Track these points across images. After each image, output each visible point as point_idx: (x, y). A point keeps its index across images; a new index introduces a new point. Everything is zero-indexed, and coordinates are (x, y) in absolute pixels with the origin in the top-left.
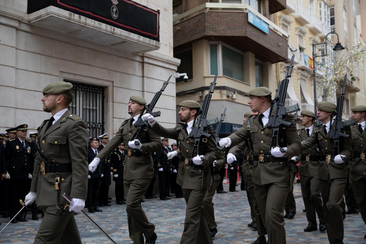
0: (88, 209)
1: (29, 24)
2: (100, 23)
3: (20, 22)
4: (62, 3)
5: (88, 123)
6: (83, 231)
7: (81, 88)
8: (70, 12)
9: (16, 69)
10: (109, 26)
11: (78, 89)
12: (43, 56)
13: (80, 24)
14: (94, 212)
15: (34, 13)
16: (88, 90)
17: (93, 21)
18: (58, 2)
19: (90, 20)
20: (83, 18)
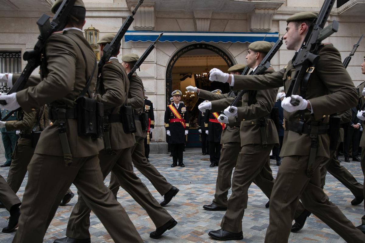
1: (339, 16)
12: (350, 38)
15: (342, 6)
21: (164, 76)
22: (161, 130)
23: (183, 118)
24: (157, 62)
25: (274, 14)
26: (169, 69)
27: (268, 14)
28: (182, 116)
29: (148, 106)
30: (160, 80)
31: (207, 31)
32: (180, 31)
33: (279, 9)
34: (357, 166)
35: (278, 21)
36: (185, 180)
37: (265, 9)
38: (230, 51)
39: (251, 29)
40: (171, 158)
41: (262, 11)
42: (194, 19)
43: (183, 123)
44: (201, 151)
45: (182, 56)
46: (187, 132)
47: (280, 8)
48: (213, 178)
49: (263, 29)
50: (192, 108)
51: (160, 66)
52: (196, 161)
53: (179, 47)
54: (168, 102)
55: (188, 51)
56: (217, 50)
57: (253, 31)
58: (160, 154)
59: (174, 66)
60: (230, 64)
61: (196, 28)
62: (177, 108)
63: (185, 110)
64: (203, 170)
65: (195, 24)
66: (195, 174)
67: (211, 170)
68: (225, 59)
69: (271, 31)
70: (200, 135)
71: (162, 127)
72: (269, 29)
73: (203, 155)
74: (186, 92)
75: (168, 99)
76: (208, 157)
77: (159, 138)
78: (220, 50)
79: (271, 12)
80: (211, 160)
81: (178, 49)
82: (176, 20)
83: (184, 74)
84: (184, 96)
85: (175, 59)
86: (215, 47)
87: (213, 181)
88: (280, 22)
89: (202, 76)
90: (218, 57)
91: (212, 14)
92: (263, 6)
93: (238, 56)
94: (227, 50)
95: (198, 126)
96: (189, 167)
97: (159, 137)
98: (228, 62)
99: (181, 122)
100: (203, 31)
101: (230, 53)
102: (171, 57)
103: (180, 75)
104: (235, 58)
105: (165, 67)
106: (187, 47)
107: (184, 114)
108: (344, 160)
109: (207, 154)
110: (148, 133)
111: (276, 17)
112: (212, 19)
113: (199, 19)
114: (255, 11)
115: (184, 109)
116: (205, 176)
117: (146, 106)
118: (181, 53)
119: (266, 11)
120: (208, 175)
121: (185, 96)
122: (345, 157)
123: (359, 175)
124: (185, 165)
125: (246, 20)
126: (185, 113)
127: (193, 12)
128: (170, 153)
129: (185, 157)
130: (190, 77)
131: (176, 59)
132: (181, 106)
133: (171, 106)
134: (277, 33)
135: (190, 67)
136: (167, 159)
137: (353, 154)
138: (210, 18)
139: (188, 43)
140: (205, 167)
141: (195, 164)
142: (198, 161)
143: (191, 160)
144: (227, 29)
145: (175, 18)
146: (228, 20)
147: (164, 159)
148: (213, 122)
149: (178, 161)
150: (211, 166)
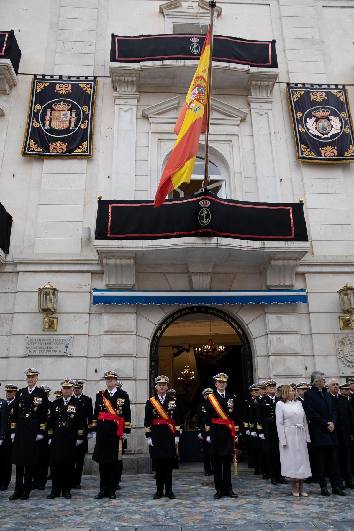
21: (147, 353)
22: (142, 434)
23: (172, 417)
24: (137, 332)
25: (297, 266)
26: (155, 342)
27: (288, 265)
29: (121, 400)
30: (141, 358)
31: (208, 289)
33: (303, 259)
35: (303, 274)
36: (172, 524)
37: (284, 259)
38: (239, 315)
39: (268, 285)
41: (280, 263)
42: (189, 274)
43: (170, 425)
44: (203, 469)
46: (177, 440)
47: (304, 257)
48: (218, 520)
49: (284, 285)
51: (141, 338)
52: (193, 487)
53: (169, 311)
55: (181, 316)
56: (223, 315)
57: (270, 288)
59: (161, 337)
60: (241, 334)
61: (192, 285)
62: (162, 402)
63: (174, 406)
64: (204, 503)
65: (191, 281)
66: (190, 512)
68: (234, 327)
69: (295, 288)
72: (292, 285)
73: (206, 475)
77: (139, 448)
78: (226, 315)
79: (292, 263)
81: (167, 314)
82: (165, 275)
84: (179, 378)
85: (163, 327)
86: (218, 311)
87: (218, 525)
88: (306, 275)
89: (204, 350)
91: (213, 266)
92: (281, 256)
93: (252, 322)
94: (236, 314)
95: (198, 429)
96: (182, 499)
97: (138, 445)
98: (239, 330)
99: (167, 423)
100: (201, 289)
101: (240, 319)
102: (158, 325)
104: (248, 326)
105: (149, 339)
106: (180, 311)
107: (172, 412)
110: (121, 442)
111: (301, 269)
112: (213, 274)
113: (196, 273)
114: (270, 262)
115: (172, 404)
116: (205, 516)
117: (119, 399)
118: (172, 319)
119: (286, 262)
120: (211, 514)
124: (175, 494)
125: (260, 274)
126: (174, 410)
127: (187, 265)
129: (177, 480)
131: (165, 328)
133: (153, 399)
134: (303, 290)
136: (149, 483)
138: (211, 271)
139: (182, 306)
140: (207, 497)
141: (192, 492)
142: (198, 486)
143: (187, 484)
144: (235, 286)
145: (163, 272)
146: (235, 274)
147: (145, 483)
148: (217, 424)
149: (164, 487)
150: (216, 496)
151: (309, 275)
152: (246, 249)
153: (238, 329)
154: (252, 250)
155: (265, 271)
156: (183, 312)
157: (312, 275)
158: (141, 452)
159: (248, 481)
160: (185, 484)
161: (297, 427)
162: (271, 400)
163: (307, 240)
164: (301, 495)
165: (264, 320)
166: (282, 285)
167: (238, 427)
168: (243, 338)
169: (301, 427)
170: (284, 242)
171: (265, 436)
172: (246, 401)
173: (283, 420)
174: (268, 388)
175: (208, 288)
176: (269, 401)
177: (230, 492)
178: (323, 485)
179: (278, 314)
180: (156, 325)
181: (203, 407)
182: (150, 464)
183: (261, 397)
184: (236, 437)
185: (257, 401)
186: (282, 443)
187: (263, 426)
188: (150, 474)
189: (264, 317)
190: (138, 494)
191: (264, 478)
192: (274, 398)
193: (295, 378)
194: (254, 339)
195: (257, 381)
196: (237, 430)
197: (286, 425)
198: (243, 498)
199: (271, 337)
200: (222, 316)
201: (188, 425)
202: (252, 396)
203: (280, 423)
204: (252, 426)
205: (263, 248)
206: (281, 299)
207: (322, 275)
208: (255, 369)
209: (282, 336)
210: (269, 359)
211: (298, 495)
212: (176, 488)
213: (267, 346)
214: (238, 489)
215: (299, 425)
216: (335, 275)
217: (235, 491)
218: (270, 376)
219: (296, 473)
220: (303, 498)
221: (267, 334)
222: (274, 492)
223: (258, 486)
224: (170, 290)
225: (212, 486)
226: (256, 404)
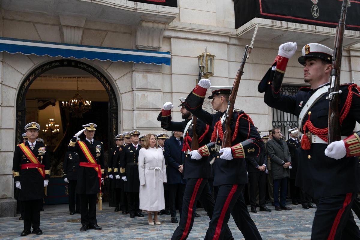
0: (302, 205)
1: (238, 38)
2: (301, 24)
3: (230, 37)
4: (265, 13)
5: (296, 122)
6: (299, 225)
7: (287, 90)
8: (272, 20)
9: (229, 78)
10: (310, 26)
11: (284, 90)
12: (251, 64)
13: (282, 29)
14: (308, 209)
15: (241, 27)
16: (294, 91)
17: (294, 24)
18: (261, 13)
19: (292, 23)
20: (285, 23)
21: (13, 102)
22: (7, 181)
23: (42, 162)
24: (2, 81)
25: (165, 29)
26: (22, 92)
27: (157, 28)
28: (39, 160)
30: (7, 108)
31: (79, 44)
32: (39, 40)
33: (171, 24)
34: (264, 217)
35: (170, 38)
37: (154, 22)
38: (109, 72)
39: (137, 46)
40: (22, 222)
41: (150, 25)
42: (61, 27)
43: (40, 169)
44: (67, 209)
45: (42, 75)
46: (46, 183)
47: (171, 23)
49: (151, 46)
50: (56, 149)
51: (7, 87)
52: (59, 224)
53: (38, 62)
54: (19, 139)
55: (50, 68)
56: (93, 70)
57: (139, 49)
58: (3, 218)
59: (29, 88)
60: (109, 90)
61: (63, 38)
62: (33, 148)
63: (45, 151)
65: (62, 33)
67: (82, 236)
68: (103, 83)
69: (161, 50)
70: (67, 187)
71: (7, 176)
72: (159, 47)
73: (71, 214)
74: (47, 125)
75: (18, 135)
76: (78, 216)
77: (3, 193)
78: (96, 70)
79: (161, 26)
80: (83, 221)
81: (35, 65)
82: (34, 25)
83: (44, 101)
84: (43, 131)
85: (31, 78)
86: (89, 66)
88: (172, 39)
89: (71, 103)
90: (93, 79)
91: (85, 22)
92: (151, 18)
93: (120, 79)
94: (105, 70)
95: (64, 174)
96: (49, 234)
97: (3, 191)
98: (107, 86)
99: (37, 167)
100: (72, 43)
101: (110, 75)
102: (25, 76)
103: (39, 101)
104: (116, 82)
105: (16, 89)
106: (50, 63)
107: (42, 157)
108: (251, 210)
109: (77, 212)
111: (168, 34)
112: (85, 29)
113: (67, 27)
114: (141, 23)
115: (42, 150)
118: (40, 70)
119: (156, 25)
121: (46, 131)
122: (251, 207)
123: (267, 227)
124: (43, 231)
125: (131, 34)
126: (44, 155)
127: (58, 17)
128: (20, 216)
129: (44, 219)
130: (54, 105)
131: (33, 80)
132: (39, 145)
133: (22, 145)
134: (168, 53)
135: (53, 91)
136: (14, 224)
137: (259, 202)
138: (83, 26)
139: (52, 58)
140: (73, 231)
141: (59, 228)
142: (64, 223)
143: (53, 222)
144: (106, 43)
145: (32, 22)
146: (106, 31)
147: (10, 224)
148: (85, 167)
149: (32, 226)
150: (82, 229)
151: (175, 39)
152: (120, 8)
153: (106, 84)
154: (125, 9)
155: (136, 32)
156: (53, 64)
157: (177, 39)
158: (5, 197)
159: (110, 217)
160: (51, 223)
161: (155, 169)
162: (135, 148)
163: (177, 7)
164: (155, 224)
165: (131, 77)
166: (150, 46)
167: (103, 170)
168: (111, 93)
169: (159, 169)
170: (156, 5)
171: (127, 178)
172: (111, 149)
173: (144, 163)
174: (133, 137)
175: (79, 42)
176: (133, 148)
177: (94, 225)
178: (173, 215)
179: (145, 73)
180: (23, 75)
181: (70, 155)
182: (15, 208)
183: (126, 145)
184: (102, 179)
185: (122, 149)
186: (142, 182)
187: (125, 170)
188: (15, 216)
189: (131, 75)
190: (3, 234)
191: (123, 213)
192: (137, 146)
193: (155, 130)
194: (121, 94)
195: (122, 132)
196: (103, 173)
197: (146, 167)
198: (106, 229)
199: (136, 93)
200: (92, 72)
201: (53, 172)
202: (116, 145)
203: (141, 167)
204: (116, 170)
205: (135, 9)
206: (148, 60)
207: (186, 40)
208: (120, 121)
209: (146, 93)
210: (133, 113)
211: (153, 224)
212: (43, 226)
213: (133, 101)
214: (101, 223)
215: (157, 168)
216: (197, 42)
217: (99, 224)
218: (133, 128)
219: (151, 206)
220: (156, 225)
221: (133, 90)
222: (133, 223)
223: (118, 219)
224: (40, 40)
225: (77, 222)
226: (120, 151)
